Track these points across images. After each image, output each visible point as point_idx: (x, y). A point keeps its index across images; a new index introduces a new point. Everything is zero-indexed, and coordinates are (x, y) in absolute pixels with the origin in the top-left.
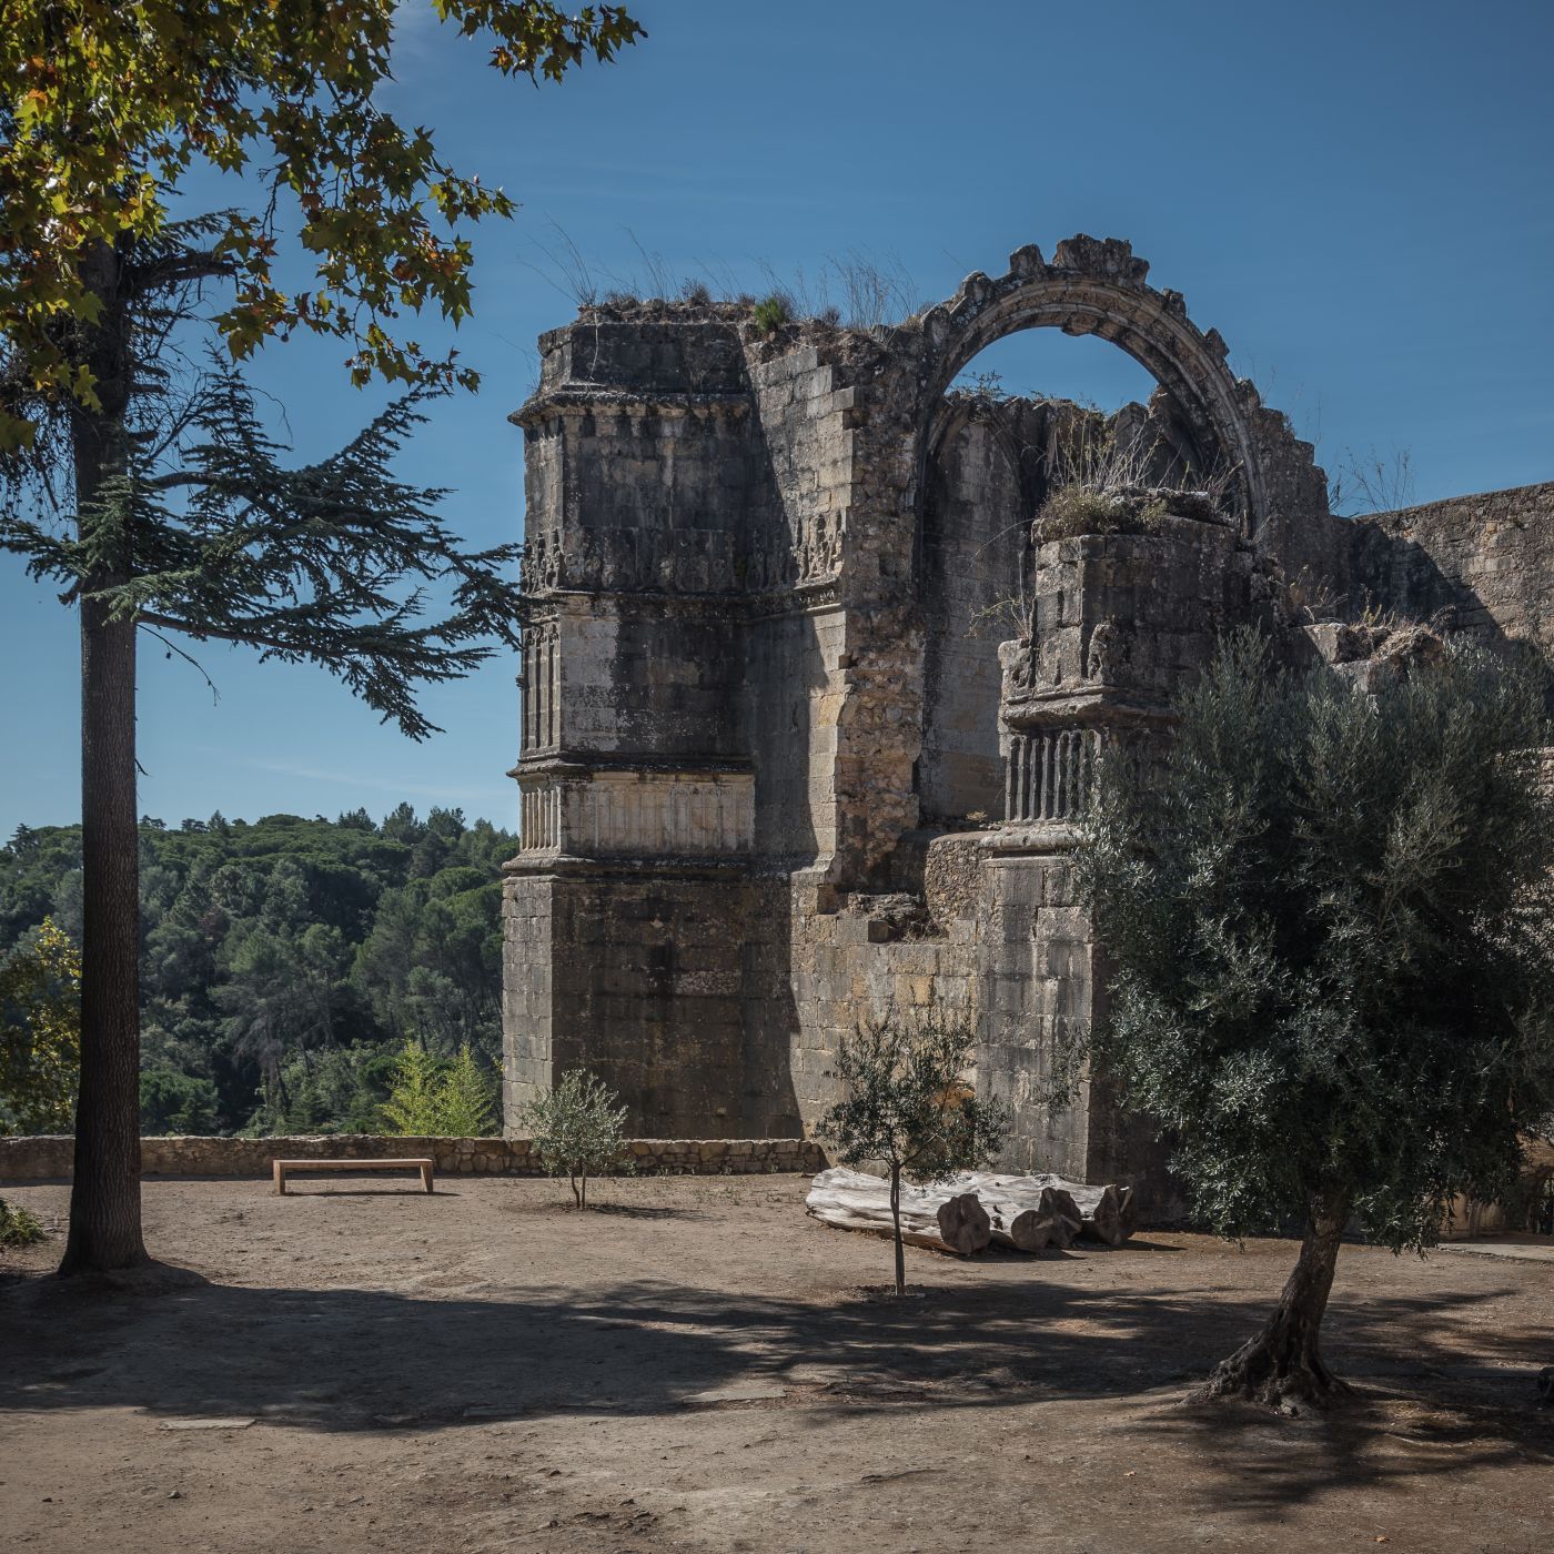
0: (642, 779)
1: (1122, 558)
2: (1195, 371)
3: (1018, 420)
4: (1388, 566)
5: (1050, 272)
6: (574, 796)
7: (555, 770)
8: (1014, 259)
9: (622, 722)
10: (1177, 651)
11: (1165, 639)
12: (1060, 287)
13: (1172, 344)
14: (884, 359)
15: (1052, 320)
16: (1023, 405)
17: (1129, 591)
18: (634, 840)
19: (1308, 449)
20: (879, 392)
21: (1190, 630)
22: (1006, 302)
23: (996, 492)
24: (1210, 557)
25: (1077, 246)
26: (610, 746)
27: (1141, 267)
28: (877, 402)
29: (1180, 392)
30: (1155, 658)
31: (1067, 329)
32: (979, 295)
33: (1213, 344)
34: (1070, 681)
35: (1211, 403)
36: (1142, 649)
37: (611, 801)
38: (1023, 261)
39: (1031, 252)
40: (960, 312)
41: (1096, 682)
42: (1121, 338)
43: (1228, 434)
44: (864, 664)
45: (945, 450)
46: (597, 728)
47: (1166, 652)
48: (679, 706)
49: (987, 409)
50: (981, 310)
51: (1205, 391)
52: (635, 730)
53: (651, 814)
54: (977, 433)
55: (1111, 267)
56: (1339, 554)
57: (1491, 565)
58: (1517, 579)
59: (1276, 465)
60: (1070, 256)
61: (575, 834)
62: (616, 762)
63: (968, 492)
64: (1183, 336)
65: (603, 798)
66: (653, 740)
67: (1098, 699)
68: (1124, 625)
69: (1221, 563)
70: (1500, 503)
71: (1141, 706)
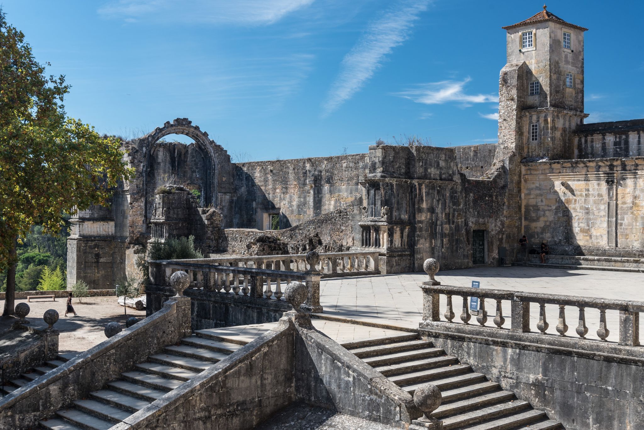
0: (94, 223)
1: (168, 198)
2: (202, 139)
3: (170, 146)
4: (242, 173)
5: (172, 126)
6: (81, 226)
7: (78, 221)
8: (165, 124)
9: (90, 212)
10: (178, 212)
11: (176, 210)
12: (174, 128)
13: (197, 135)
14: (137, 151)
15: (173, 133)
16: (171, 144)
17: (169, 203)
18: (92, 234)
19: (226, 151)
20: (136, 157)
21: (180, 208)
22: (163, 132)
23: (165, 160)
24: (183, 196)
25: (178, 120)
26: (88, 217)
27: (190, 122)
28: (136, 158)
29: (199, 143)
30: (174, 213)
31: (176, 133)
32: (158, 131)
33: (206, 134)
34: (161, 217)
35: (206, 145)
36: (172, 212)
37: (88, 227)
38: (167, 124)
39: (168, 123)
40: (154, 134)
41: (164, 218)
42: (187, 134)
43: (209, 150)
44: (133, 204)
45: (155, 153)
46: (85, 213)
47: (176, 212)
48: (101, 209)
49: (163, 145)
50: (158, 134)
51: (204, 143)
52: (92, 214)
53: (95, 229)
54: (161, 149)
55: (184, 123)
56: (233, 170)
57: (259, 175)
58: (263, 178)
59: (219, 155)
60: (176, 122)
61: (81, 233)
62: (89, 220)
63: (160, 160)
64: (199, 134)
65: (86, 226)
66: (96, 215)
67: (164, 220)
68: (169, 208)
69: (185, 197)
70: (260, 163)
71: (171, 221)
